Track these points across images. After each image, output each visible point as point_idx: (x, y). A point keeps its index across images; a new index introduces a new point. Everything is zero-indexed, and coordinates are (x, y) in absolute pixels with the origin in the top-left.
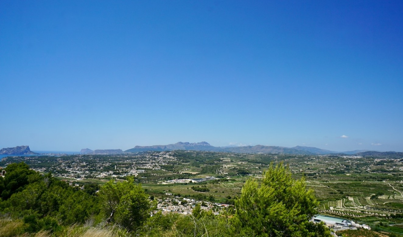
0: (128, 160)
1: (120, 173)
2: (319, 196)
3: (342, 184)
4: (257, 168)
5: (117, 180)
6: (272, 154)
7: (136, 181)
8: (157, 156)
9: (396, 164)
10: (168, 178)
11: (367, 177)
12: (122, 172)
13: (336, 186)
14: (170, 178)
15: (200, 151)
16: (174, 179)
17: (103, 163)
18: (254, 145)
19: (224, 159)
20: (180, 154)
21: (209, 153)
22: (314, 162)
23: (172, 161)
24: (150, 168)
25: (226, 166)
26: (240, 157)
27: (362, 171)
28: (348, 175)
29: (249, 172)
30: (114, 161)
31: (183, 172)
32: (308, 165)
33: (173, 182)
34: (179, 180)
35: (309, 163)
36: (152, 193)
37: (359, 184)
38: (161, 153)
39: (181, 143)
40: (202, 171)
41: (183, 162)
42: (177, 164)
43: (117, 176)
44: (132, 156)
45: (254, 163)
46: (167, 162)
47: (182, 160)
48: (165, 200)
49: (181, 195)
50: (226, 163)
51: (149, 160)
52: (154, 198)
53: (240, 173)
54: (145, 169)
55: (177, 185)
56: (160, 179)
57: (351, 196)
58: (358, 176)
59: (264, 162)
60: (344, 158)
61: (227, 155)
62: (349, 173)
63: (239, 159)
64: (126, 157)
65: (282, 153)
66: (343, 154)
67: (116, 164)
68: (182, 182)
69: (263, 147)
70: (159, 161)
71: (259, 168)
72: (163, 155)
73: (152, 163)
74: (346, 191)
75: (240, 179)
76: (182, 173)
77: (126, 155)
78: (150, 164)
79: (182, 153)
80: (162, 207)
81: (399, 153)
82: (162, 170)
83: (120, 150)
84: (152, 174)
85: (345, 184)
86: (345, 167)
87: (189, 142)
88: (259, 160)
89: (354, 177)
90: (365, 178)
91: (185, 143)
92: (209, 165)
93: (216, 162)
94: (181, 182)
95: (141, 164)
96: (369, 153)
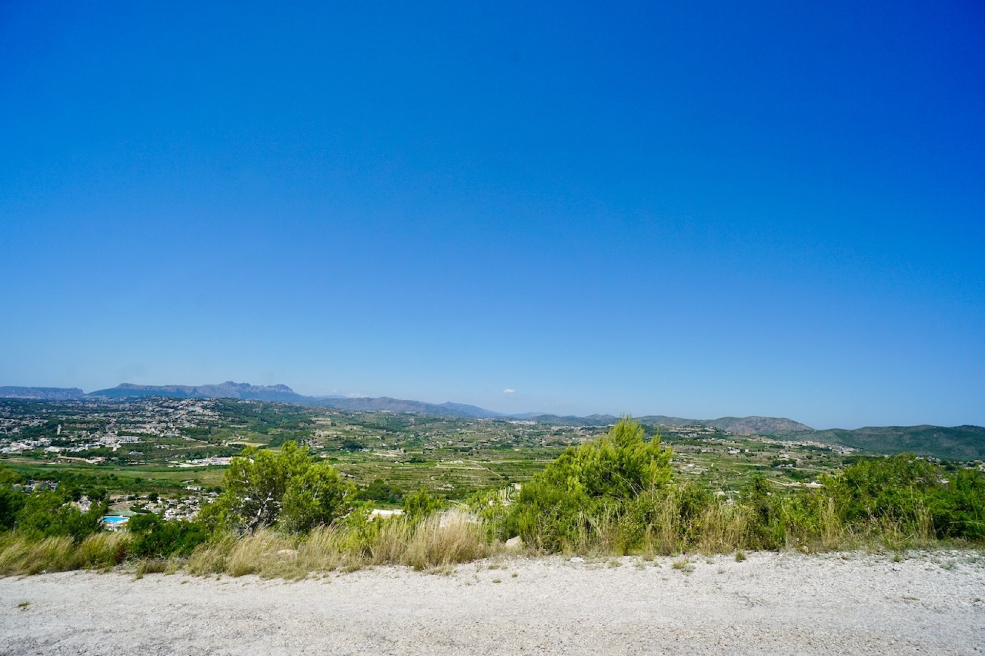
0: (96, 415)
1: (70, 442)
2: (475, 484)
3: (508, 464)
4: (378, 437)
5: (60, 459)
6: (406, 414)
7: (113, 460)
8: (172, 408)
9: (576, 435)
10: (195, 455)
11: (541, 453)
12: (76, 441)
13: (499, 468)
14: (200, 454)
15: (272, 402)
16: (209, 457)
17: (21, 419)
18: (376, 398)
19: (319, 419)
20: (227, 407)
21: (289, 407)
22: (471, 430)
23: (207, 420)
24: (153, 433)
25: (322, 434)
26: (349, 416)
27: (535, 444)
28: (517, 450)
29: (364, 444)
30: (57, 414)
31: (231, 444)
32: (461, 434)
33: (207, 462)
34: (221, 458)
35: (463, 431)
36: (154, 486)
37: (530, 463)
38: (184, 402)
39: (232, 384)
40: (272, 441)
41: (233, 422)
42: (220, 426)
43: (63, 448)
44: (109, 406)
45: (374, 428)
46: (197, 421)
47: (230, 419)
48: (184, 500)
49: (222, 489)
50: (322, 427)
51: (153, 416)
52: (159, 498)
53: (347, 447)
54: (141, 435)
55: (216, 469)
56: (176, 456)
57: (518, 482)
58: (530, 452)
59: (391, 427)
60: (512, 424)
61: (324, 412)
62: (517, 447)
63: (347, 422)
64: (91, 406)
65: (423, 414)
66: (512, 418)
67: (62, 423)
68: (227, 463)
69: (391, 401)
70: (177, 419)
71: (383, 438)
72: (187, 406)
73: (159, 422)
74: (513, 475)
75: (346, 458)
76: (229, 445)
77: (94, 403)
78: (154, 424)
79: (232, 405)
80: (177, 515)
81: (580, 418)
82: (183, 437)
83: (75, 391)
84: (158, 447)
85: (512, 464)
86: (514, 438)
87: (250, 384)
88: (383, 423)
89: (525, 454)
90: (538, 454)
91: (242, 385)
92: (288, 430)
93: (301, 425)
94: (224, 463)
95: (131, 423)
96: (546, 417)
